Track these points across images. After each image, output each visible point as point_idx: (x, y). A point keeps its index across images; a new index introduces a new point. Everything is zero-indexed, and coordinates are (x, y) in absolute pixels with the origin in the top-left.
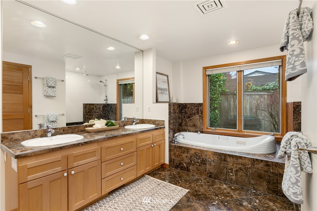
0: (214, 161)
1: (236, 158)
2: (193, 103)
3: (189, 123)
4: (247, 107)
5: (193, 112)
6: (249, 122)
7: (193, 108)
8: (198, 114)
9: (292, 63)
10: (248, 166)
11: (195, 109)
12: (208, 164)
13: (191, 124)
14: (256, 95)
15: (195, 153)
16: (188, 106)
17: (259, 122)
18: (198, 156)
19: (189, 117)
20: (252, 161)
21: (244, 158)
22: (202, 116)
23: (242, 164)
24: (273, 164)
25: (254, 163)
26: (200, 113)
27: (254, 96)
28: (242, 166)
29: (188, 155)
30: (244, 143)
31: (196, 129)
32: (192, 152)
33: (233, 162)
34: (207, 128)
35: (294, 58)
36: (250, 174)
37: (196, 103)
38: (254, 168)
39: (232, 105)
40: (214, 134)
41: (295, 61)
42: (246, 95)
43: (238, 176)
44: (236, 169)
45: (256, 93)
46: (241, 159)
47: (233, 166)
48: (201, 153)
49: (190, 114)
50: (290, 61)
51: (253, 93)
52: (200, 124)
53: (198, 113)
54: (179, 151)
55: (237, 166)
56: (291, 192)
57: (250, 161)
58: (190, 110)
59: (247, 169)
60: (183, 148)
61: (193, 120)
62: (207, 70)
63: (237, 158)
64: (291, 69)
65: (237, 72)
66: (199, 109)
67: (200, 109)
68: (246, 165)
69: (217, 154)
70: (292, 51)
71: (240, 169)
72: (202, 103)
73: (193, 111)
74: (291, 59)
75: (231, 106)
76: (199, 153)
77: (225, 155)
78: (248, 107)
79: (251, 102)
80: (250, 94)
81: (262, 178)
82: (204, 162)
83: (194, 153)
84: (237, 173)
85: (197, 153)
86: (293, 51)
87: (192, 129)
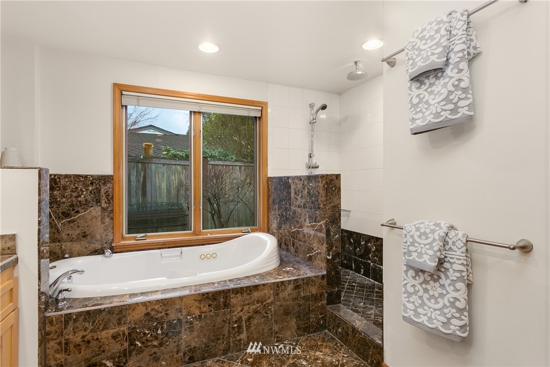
0: (200, 317)
1: (248, 292)
2: (80, 176)
3: (67, 233)
4: (163, 187)
5: (80, 199)
6: (166, 214)
7: (80, 187)
8: (97, 203)
9: (454, 101)
10: (269, 301)
11: (86, 190)
12: (185, 330)
13: (75, 233)
14: (178, 165)
15: (148, 314)
16: (63, 182)
17: (181, 213)
18: (156, 319)
19: (66, 215)
20: (276, 288)
21: (263, 287)
22: (110, 209)
23: (258, 302)
24: (305, 281)
25: (279, 290)
26: (103, 202)
27: (175, 166)
28: (258, 305)
29: (122, 329)
30: (214, 255)
31: (92, 245)
32: (138, 314)
33: (242, 303)
34: (123, 238)
35: (460, 92)
36: (272, 315)
37: (92, 176)
38: (278, 301)
39: (134, 182)
40: (150, 249)
41: (460, 99)
42: (160, 165)
43: (253, 328)
44: (249, 314)
45: (178, 163)
46: (258, 290)
47: (243, 312)
48: (166, 308)
49: (72, 205)
50: (451, 97)
51: (173, 162)
52: (105, 230)
53: (98, 201)
54: (85, 330)
55: (249, 308)
56: (455, 326)
57: (272, 289)
58: (71, 196)
59: (268, 306)
60: (104, 314)
61: (82, 221)
62: (124, 93)
63: (250, 291)
64: (449, 112)
65: (193, 114)
66: (100, 190)
67: (103, 191)
68: (265, 300)
69: (207, 297)
70: (457, 80)
71: (256, 313)
72: (112, 176)
73: (80, 196)
74: (454, 94)
75: (132, 184)
76: (160, 309)
77: (226, 293)
78: (164, 185)
79: (168, 177)
80: (167, 163)
81: (290, 313)
82: (173, 329)
83: (143, 314)
84: (250, 324)
85: (153, 313)
86: (460, 80)
87: (76, 247)
